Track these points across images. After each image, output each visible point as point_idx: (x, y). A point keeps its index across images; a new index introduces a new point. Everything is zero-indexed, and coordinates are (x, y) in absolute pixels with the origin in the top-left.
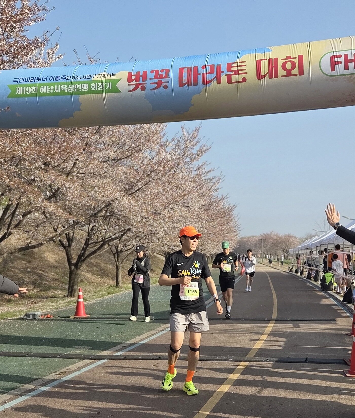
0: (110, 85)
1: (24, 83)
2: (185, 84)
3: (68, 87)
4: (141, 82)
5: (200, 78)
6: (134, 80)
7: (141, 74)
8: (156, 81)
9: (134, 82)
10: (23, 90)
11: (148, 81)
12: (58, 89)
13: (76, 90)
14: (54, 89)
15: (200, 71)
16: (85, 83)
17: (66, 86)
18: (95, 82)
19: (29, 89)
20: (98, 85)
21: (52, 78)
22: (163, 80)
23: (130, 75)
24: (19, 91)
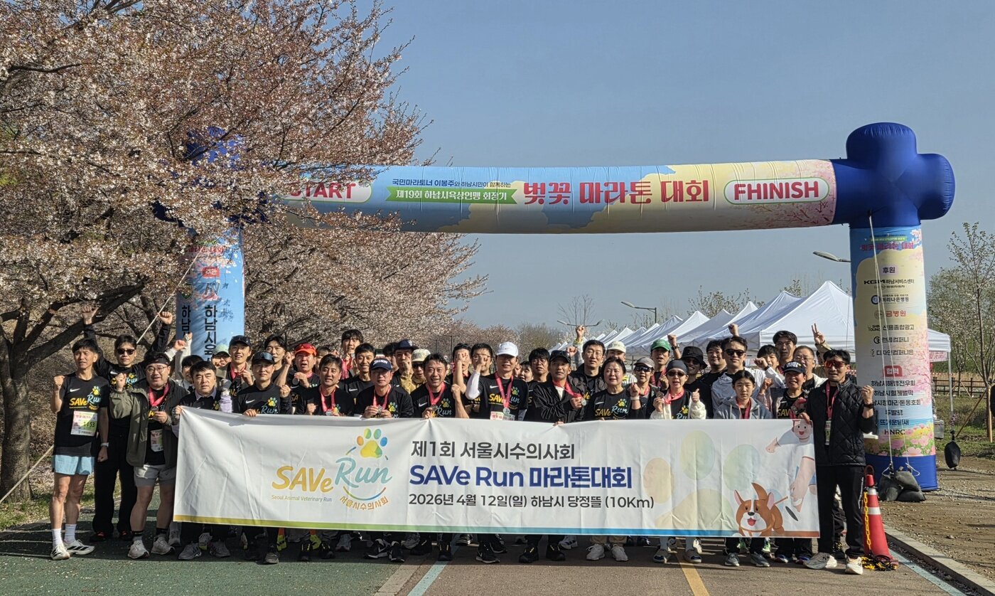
0: (504, 196)
1: (406, 186)
2: (587, 200)
3: (457, 194)
4: (539, 194)
5: (602, 196)
6: (530, 192)
7: (539, 186)
8: (556, 195)
9: (531, 194)
10: (405, 193)
11: (547, 195)
12: (445, 195)
13: (466, 198)
14: (441, 196)
15: (603, 188)
16: (477, 191)
17: (455, 193)
18: (488, 191)
19: (411, 193)
20: (491, 194)
21: (437, 183)
22: (563, 194)
23: (526, 186)
24: (400, 194)
